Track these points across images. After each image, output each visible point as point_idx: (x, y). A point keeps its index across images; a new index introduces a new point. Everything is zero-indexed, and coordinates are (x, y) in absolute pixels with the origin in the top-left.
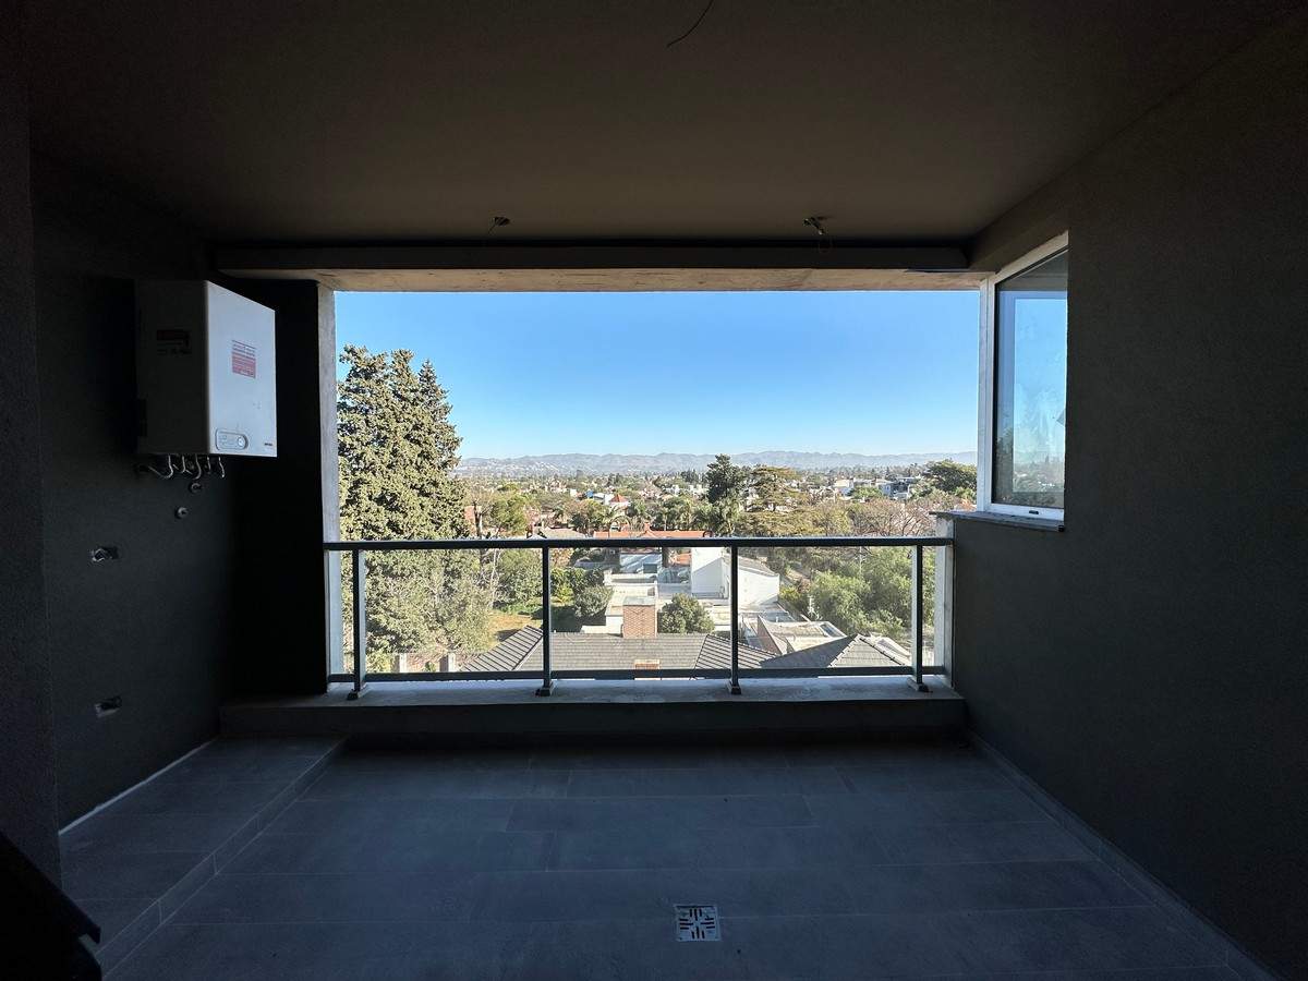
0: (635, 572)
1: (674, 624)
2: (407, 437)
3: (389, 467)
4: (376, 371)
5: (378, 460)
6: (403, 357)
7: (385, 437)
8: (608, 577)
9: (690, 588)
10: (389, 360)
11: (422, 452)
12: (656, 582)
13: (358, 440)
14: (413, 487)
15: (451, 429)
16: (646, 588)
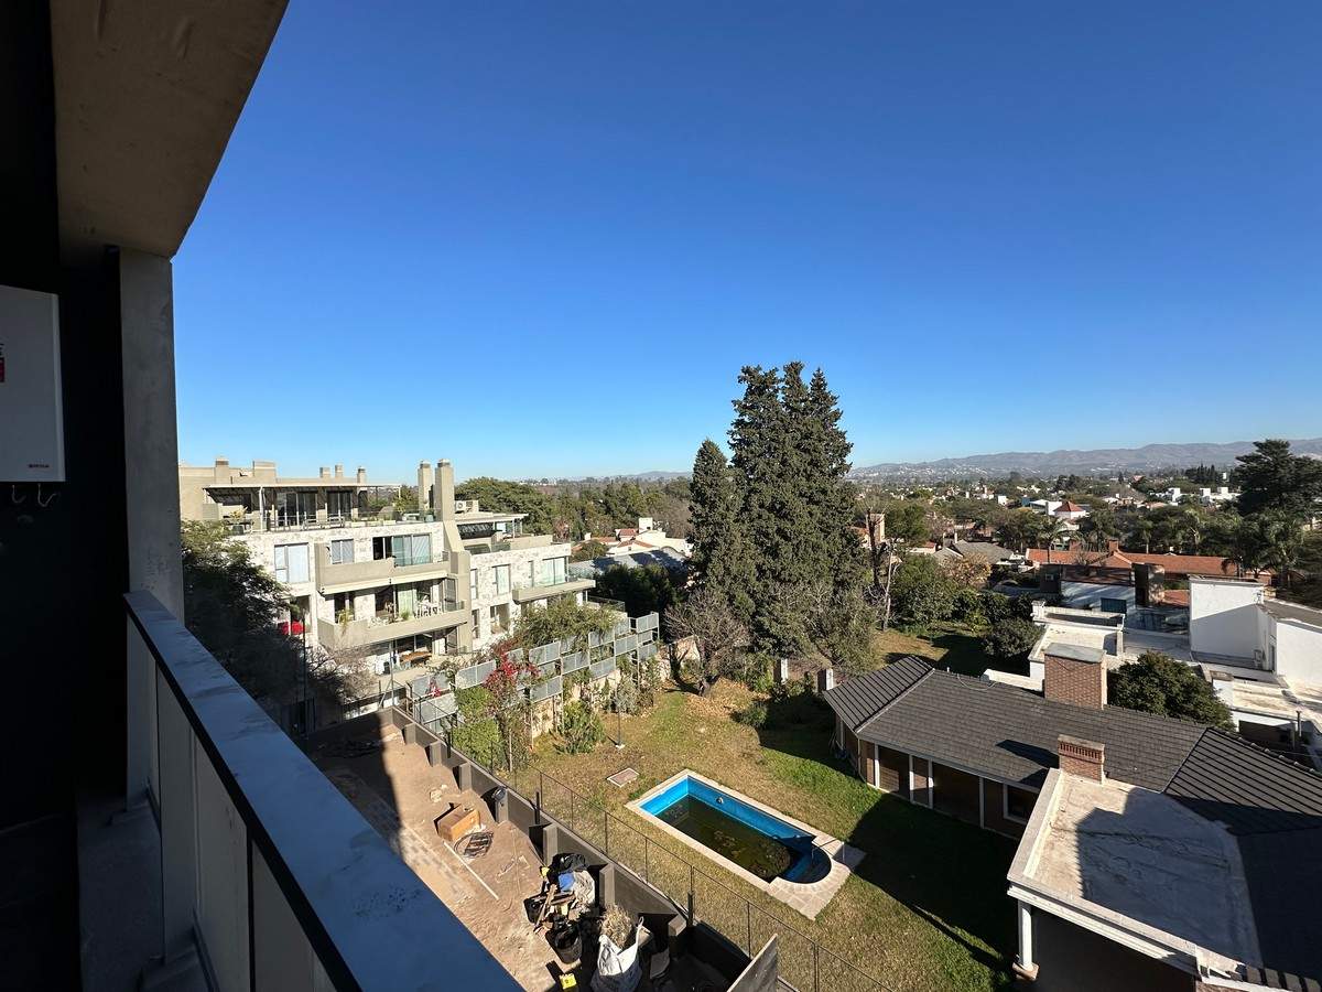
0: (1087, 608)
1: (1141, 694)
2: (798, 447)
3: (780, 476)
4: (767, 387)
5: (768, 470)
6: (794, 369)
7: (775, 448)
8: (1039, 611)
9: (1188, 643)
10: (780, 374)
11: (812, 460)
12: (1120, 627)
13: (752, 452)
14: (801, 495)
15: (842, 435)
16: (1100, 633)
